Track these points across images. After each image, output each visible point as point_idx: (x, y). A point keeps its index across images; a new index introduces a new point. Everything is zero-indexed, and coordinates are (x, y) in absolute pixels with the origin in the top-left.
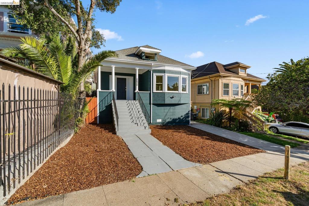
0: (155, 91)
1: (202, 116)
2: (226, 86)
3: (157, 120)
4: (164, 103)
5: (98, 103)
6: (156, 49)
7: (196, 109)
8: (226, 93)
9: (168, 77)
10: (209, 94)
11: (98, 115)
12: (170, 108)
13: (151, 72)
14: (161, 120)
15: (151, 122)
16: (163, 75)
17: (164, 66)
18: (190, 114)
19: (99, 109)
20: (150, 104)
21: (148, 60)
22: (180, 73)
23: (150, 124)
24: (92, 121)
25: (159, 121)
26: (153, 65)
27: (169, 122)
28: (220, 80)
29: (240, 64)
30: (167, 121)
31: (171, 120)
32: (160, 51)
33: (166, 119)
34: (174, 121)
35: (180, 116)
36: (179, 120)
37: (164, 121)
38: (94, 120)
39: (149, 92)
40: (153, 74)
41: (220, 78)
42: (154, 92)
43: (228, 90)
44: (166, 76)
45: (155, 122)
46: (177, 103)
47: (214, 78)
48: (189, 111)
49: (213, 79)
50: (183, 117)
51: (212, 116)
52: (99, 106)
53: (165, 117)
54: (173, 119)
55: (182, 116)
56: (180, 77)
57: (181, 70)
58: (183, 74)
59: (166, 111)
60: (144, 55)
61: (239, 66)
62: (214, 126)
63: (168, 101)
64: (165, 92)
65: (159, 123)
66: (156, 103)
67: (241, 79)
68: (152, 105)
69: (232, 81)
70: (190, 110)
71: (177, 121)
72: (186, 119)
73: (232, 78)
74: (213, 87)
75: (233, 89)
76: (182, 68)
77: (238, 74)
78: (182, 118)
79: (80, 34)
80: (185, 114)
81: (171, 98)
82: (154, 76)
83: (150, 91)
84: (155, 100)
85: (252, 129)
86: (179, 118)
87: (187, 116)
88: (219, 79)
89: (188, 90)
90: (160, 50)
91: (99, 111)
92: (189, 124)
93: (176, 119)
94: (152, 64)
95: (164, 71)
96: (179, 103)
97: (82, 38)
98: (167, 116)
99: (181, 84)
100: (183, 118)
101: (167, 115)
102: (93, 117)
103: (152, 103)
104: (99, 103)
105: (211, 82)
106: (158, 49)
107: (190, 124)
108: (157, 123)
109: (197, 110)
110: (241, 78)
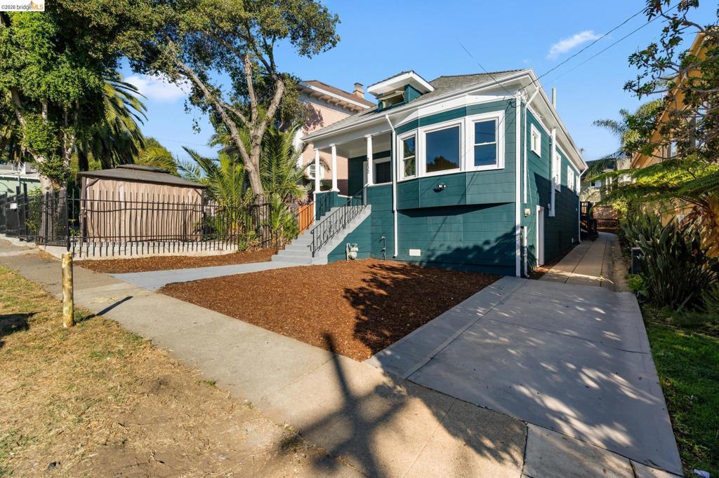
0: (401, 177)
3: (411, 250)
9: (429, 136)
12: (445, 219)
13: (394, 134)
14: (419, 251)
15: (396, 256)
16: (415, 135)
17: (415, 109)
20: (392, 211)
23: (394, 259)
25: (415, 253)
26: (387, 117)
27: (443, 256)
30: (438, 253)
31: (449, 252)
35: (480, 243)
36: (474, 253)
37: (430, 253)
39: (391, 183)
40: (396, 139)
42: (398, 181)
44: (422, 134)
45: (405, 255)
46: (456, 204)
48: (514, 228)
50: (493, 244)
53: (430, 244)
54: (458, 250)
55: (487, 243)
56: (463, 124)
58: (474, 113)
59: (433, 228)
63: (428, 200)
64: (419, 177)
65: (415, 258)
66: (408, 208)
68: (396, 213)
70: (518, 223)
71: (470, 256)
72: (501, 251)
76: (469, 94)
78: (487, 247)
80: (500, 234)
81: (436, 191)
82: (400, 143)
83: (392, 180)
84: (402, 201)
86: (477, 248)
87: (506, 242)
89: (507, 156)
93: (467, 250)
94: (385, 116)
95: (415, 124)
96: (462, 203)
98: (435, 242)
99: (471, 145)
100: (493, 249)
101: (436, 239)
103: (395, 208)
108: (410, 258)
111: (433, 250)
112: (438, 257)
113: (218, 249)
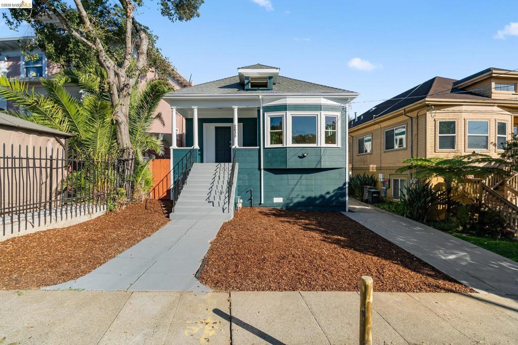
0: (268, 145)
1: (394, 195)
2: (448, 127)
3: (274, 199)
4: (284, 168)
5: (172, 167)
6: (272, 68)
7: (382, 180)
8: (448, 142)
9: (294, 118)
10: (406, 149)
11: (172, 187)
12: (301, 177)
13: (261, 111)
14: (282, 199)
15: (262, 202)
16: (283, 115)
17: (285, 97)
18: (347, 189)
19: (174, 178)
20: (260, 169)
21: (256, 90)
22: (318, 108)
23: (261, 205)
24: (163, 196)
25: (278, 200)
27: (299, 204)
28: (428, 114)
29: (494, 71)
30: (295, 201)
31: (304, 200)
32: (277, 71)
33: (292, 198)
34: (310, 201)
35: (323, 193)
36: (320, 200)
37: (289, 201)
38: (165, 194)
39: (258, 147)
40: (264, 115)
41: (428, 111)
42: (266, 147)
43: (454, 137)
44: (289, 116)
45: (270, 203)
46: (314, 167)
47: (416, 112)
48: (345, 184)
49: (414, 114)
50: (332, 194)
51: (404, 195)
52: (174, 172)
53: (290, 194)
54: (309, 198)
55: (328, 193)
56: (319, 116)
57: (323, 101)
58: (325, 110)
59: (292, 182)
60: (249, 82)
61: (491, 78)
62: (407, 217)
63: (292, 163)
64: (288, 146)
65: (278, 204)
66: (270, 167)
67: (496, 109)
68: (262, 171)
69: (464, 115)
70: (347, 180)
71: (318, 202)
72: (337, 198)
73: (464, 108)
74: (415, 132)
75: (467, 134)
76: (323, 98)
77: (489, 96)
78: (328, 196)
79: (103, 61)
80: (336, 187)
81: (300, 157)
82: (267, 118)
83: (260, 146)
84: (268, 162)
85: (513, 231)
86: (322, 197)
87: (340, 192)
88: (426, 114)
89: (342, 140)
90: (277, 68)
91: (174, 181)
92: (345, 211)
93: (315, 199)
94: (259, 96)
95: (284, 108)
96: (318, 167)
97: (107, 67)
98: (293, 192)
99: (323, 130)
100: (332, 197)
101: (294, 190)
102: (165, 190)
103: (262, 167)
104: (174, 168)
105: (410, 122)
106: (274, 68)
107: (347, 210)
108: (273, 203)
109: (384, 183)
110: (498, 106)
111: (292, 199)
112: (295, 204)
113: (89, 213)
